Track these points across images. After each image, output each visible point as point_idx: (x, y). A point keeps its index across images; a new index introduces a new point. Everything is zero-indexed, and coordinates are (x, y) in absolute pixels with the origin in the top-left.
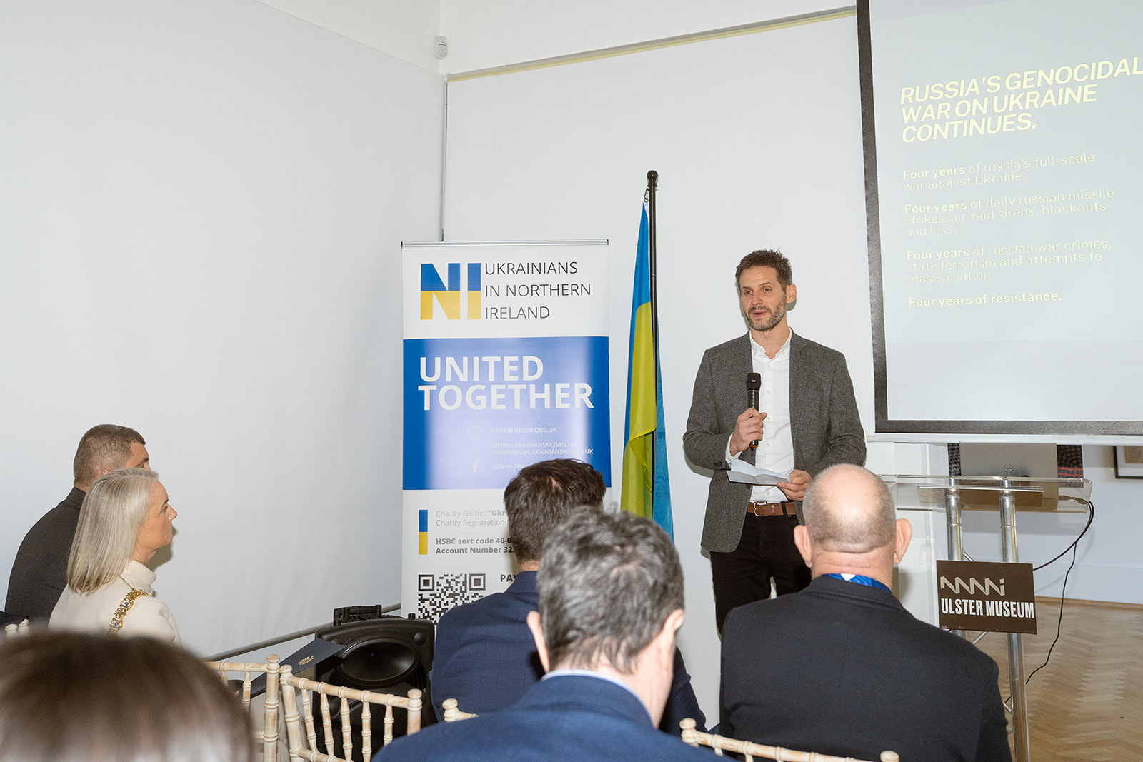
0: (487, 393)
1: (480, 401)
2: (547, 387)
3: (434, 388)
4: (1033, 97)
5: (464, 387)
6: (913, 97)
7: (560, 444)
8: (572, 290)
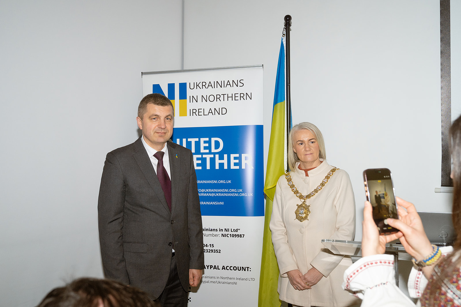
2: (226, 156)
7: (233, 190)
8: (240, 97)
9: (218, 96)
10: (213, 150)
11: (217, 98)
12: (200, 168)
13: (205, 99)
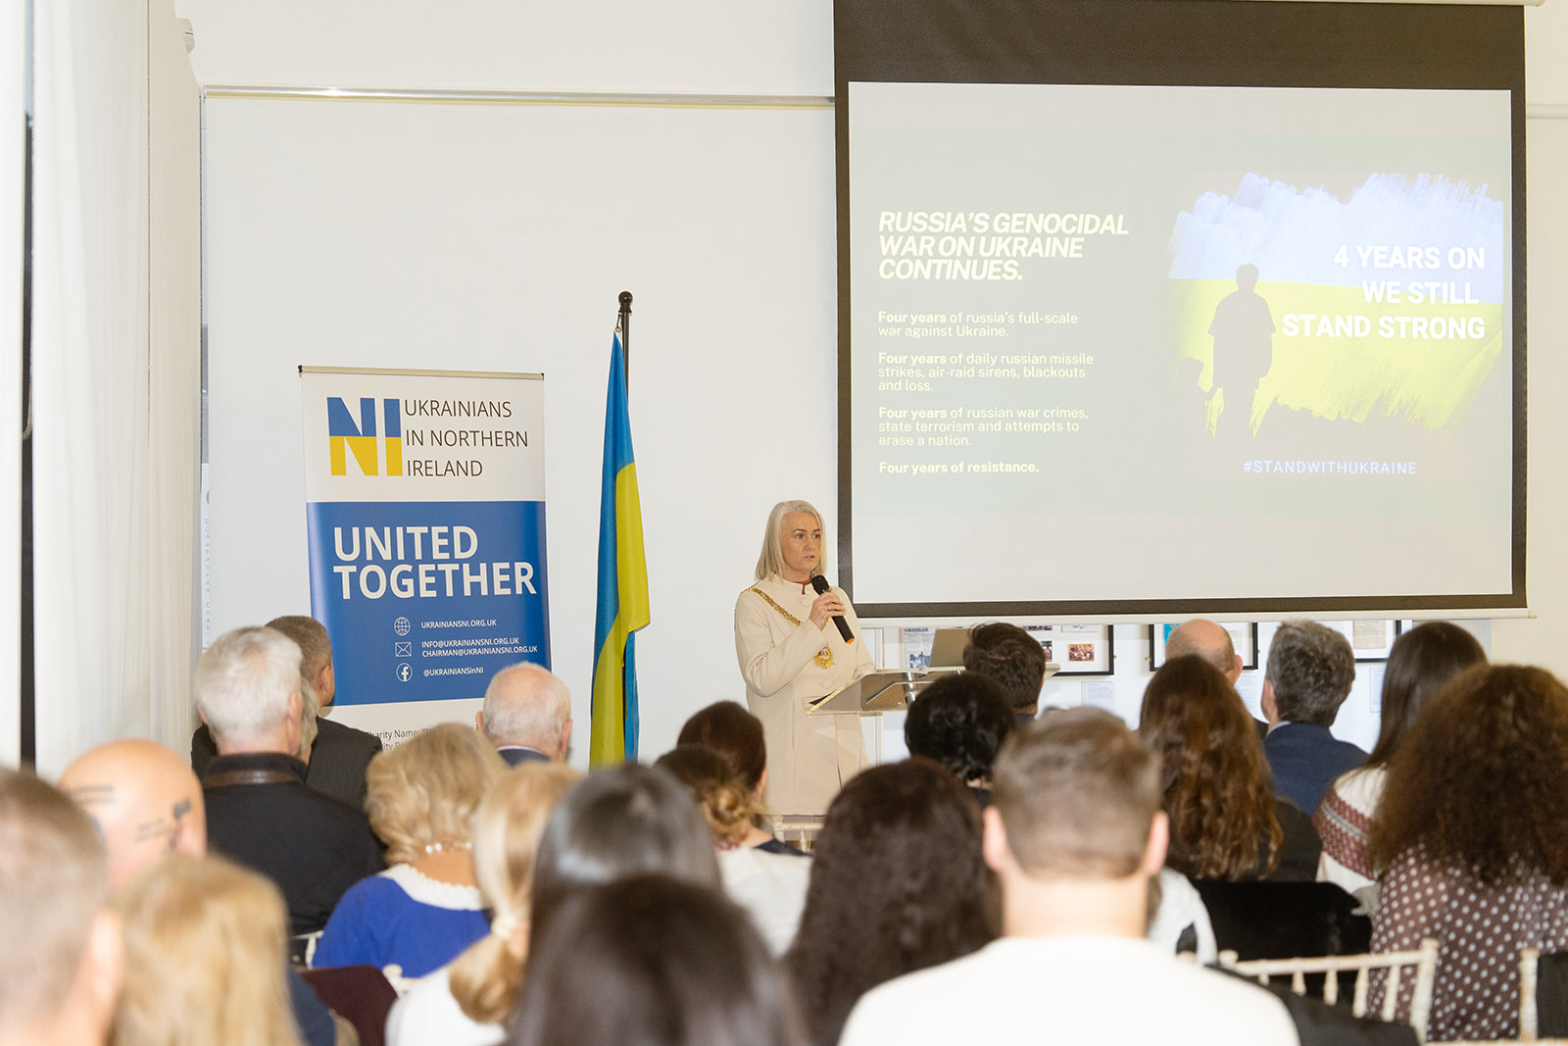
0: (414, 575)
1: (406, 586)
2: (483, 566)
3: (353, 569)
4: (1021, 243)
5: (388, 567)
6: (894, 224)
7: (500, 641)
8: (507, 439)
9: (464, 435)
10: (458, 555)
11: (461, 439)
12: (433, 594)
13: (439, 439)
